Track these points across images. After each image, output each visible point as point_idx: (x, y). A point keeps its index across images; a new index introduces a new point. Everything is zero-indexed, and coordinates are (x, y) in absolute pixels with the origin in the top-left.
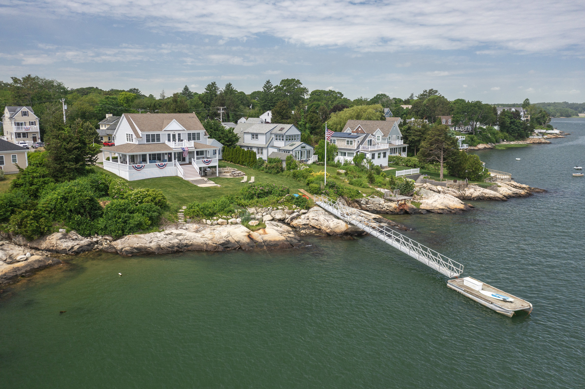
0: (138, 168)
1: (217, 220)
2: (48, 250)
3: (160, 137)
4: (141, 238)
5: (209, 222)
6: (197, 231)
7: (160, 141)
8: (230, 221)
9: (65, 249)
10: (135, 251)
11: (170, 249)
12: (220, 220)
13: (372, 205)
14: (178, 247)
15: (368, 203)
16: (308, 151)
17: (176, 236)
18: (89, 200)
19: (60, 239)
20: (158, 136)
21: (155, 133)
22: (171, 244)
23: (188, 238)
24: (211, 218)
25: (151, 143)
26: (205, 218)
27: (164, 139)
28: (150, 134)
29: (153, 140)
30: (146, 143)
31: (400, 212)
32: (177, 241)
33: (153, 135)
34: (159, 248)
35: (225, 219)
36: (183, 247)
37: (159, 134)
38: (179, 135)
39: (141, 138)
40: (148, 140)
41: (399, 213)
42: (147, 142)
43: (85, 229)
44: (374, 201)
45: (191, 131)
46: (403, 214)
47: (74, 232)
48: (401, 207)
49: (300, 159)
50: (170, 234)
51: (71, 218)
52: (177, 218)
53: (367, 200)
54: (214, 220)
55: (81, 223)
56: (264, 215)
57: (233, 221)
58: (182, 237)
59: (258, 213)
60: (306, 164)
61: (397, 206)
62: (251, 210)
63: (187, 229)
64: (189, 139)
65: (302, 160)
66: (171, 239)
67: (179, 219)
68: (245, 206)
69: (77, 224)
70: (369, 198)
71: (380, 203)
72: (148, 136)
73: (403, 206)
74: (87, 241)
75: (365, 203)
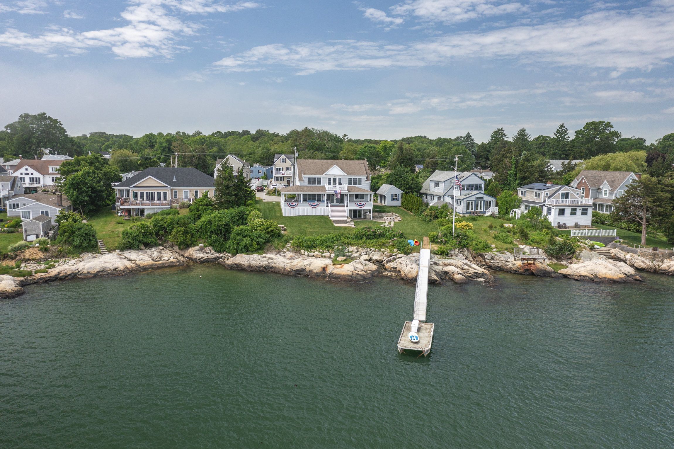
1: (314, 252)
2: (188, 258)
3: (321, 180)
4: (243, 257)
5: (306, 253)
6: (291, 259)
7: (320, 184)
8: (323, 255)
9: (196, 258)
10: (235, 265)
11: (257, 268)
12: (317, 253)
13: (498, 261)
14: (265, 268)
15: (495, 259)
16: (487, 202)
17: (268, 259)
18: (225, 225)
19: (197, 250)
20: (319, 179)
21: (317, 176)
22: (260, 265)
23: (275, 262)
24: (309, 250)
25: (312, 185)
26: (304, 250)
27: (324, 182)
28: (312, 177)
29: (314, 183)
30: (307, 185)
31: (525, 272)
32: (266, 263)
33: (314, 179)
34: (250, 266)
35: (320, 252)
36: (268, 268)
37: (321, 178)
38: (340, 179)
39: (303, 180)
40: (309, 183)
41: (523, 273)
43: (218, 246)
44: (501, 258)
45: (353, 177)
46: (528, 275)
47: (209, 248)
48: (527, 267)
49: (475, 210)
50: (265, 257)
51: (210, 237)
52: (284, 246)
53: (493, 255)
54: (311, 252)
55: (216, 241)
56: (362, 254)
57: (326, 256)
58: (272, 260)
59: (357, 252)
60: (483, 216)
61: (522, 265)
62: (351, 248)
63: (284, 256)
64: (350, 183)
65: (477, 211)
66: (263, 261)
67: (285, 248)
68: (349, 244)
69: (214, 242)
70: (497, 253)
71: (509, 260)
72: (309, 179)
73: (529, 266)
74: (216, 255)
75: (490, 259)
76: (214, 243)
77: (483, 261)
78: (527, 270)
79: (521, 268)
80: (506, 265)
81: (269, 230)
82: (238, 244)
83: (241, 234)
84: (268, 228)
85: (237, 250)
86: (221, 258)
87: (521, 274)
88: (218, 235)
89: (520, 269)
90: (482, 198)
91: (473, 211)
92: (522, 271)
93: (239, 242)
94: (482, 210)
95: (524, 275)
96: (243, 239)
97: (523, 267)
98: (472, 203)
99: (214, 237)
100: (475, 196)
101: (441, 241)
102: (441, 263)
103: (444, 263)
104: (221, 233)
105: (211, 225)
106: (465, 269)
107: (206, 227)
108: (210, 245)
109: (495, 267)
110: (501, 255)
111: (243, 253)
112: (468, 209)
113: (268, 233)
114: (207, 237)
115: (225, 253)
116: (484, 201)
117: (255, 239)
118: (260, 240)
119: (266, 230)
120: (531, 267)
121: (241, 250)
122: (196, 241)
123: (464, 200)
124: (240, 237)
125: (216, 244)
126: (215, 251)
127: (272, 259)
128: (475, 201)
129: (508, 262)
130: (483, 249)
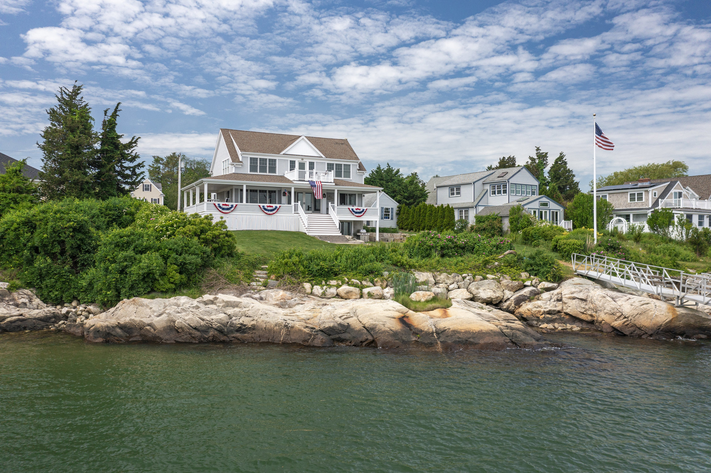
1: (338, 286)
3: (275, 164)
4: (142, 305)
5: (318, 290)
6: (282, 305)
8: (366, 291)
10: (118, 330)
11: (198, 334)
12: (345, 288)
14: (220, 331)
16: (553, 212)
17: (224, 307)
20: (273, 162)
21: (268, 156)
22: (203, 323)
23: (250, 313)
24: (324, 283)
25: (258, 173)
26: (309, 281)
27: (282, 169)
29: (263, 169)
30: (249, 173)
32: (222, 316)
33: (263, 161)
34: (172, 328)
36: (232, 332)
37: (275, 160)
38: (311, 165)
39: (241, 162)
42: (251, 171)
43: (53, 287)
45: (335, 161)
47: (27, 291)
50: (212, 302)
51: (30, 262)
52: (250, 277)
54: (330, 286)
55: (48, 273)
57: (375, 293)
58: (237, 309)
63: (261, 299)
66: (209, 314)
67: (253, 281)
69: (40, 275)
72: (253, 161)
74: (47, 310)
76: (41, 277)
81: (209, 235)
82: (122, 271)
83: (128, 244)
84: (203, 231)
85: (118, 291)
86: (66, 317)
88: (54, 257)
90: (547, 205)
93: (126, 267)
96: (138, 257)
98: (535, 212)
99: (41, 262)
100: (538, 201)
104: (63, 252)
105: (32, 233)
107: (17, 237)
108: (29, 285)
111: (139, 295)
113: (206, 242)
114: (20, 265)
115: (74, 303)
116: (549, 210)
117: (174, 255)
118: (190, 258)
119: (199, 236)
121: (132, 288)
123: (525, 207)
124: (130, 253)
125: (48, 282)
126: (45, 301)
127: (235, 305)
128: (538, 210)
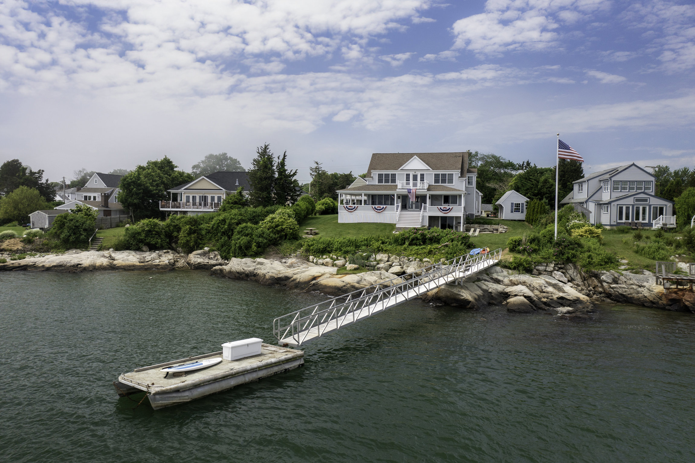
0: (349, 209)
2: (188, 263)
3: (395, 177)
4: (232, 261)
5: (315, 260)
7: (395, 183)
8: (335, 262)
10: (219, 272)
12: (328, 260)
13: (624, 286)
15: (619, 282)
16: (656, 207)
17: (257, 264)
19: (199, 255)
22: (242, 270)
24: (320, 256)
25: (384, 184)
26: (313, 255)
27: (400, 180)
28: (384, 173)
30: (377, 184)
31: (670, 305)
32: (253, 269)
33: (387, 175)
35: (332, 258)
37: (395, 174)
38: (422, 176)
40: (380, 181)
41: (667, 307)
42: (379, 183)
44: (630, 279)
45: (440, 172)
46: (677, 310)
47: (216, 252)
48: (674, 295)
49: (633, 219)
50: (255, 262)
51: (220, 239)
53: (616, 275)
54: (322, 258)
55: (225, 245)
56: (394, 264)
57: (339, 264)
59: (388, 261)
60: (648, 230)
61: (664, 291)
62: (379, 256)
63: (285, 262)
64: (437, 181)
65: (636, 221)
66: (249, 267)
67: (294, 253)
68: (379, 250)
69: (222, 245)
70: (624, 272)
71: (645, 284)
72: (380, 176)
73: (680, 293)
74: (218, 261)
75: (610, 281)
77: (600, 285)
78: (674, 301)
79: (663, 297)
80: (638, 293)
86: (222, 265)
87: (663, 308)
88: (229, 236)
89: (660, 298)
90: (646, 200)
91: (630, 221)
92: (665, 302)
94: (647, 221)
95: (669, 310)
96: (241, 238)
97: (666, 295)
98: (628, 208)
99: (224, 239)
100: (632, 198)
101: (524, 250)
102: (506, 281)
103: (511, 281)
105: (224, 225)
106: (547, 293)
108: (217, 249)
109: (617, 296)
110: (632, 275)
111: (240, 257)
112: (621, 218)
114: (217, 240)
116: (650, 206)
117: (256, 238)
119: (274, 229)
120: (684, 295)
122: (204, 244)
123: (613, 204)
125: (224, 248)
126: (221, 256)
128: (633, 206)
129: (644, 287)
130: (601, 265)
